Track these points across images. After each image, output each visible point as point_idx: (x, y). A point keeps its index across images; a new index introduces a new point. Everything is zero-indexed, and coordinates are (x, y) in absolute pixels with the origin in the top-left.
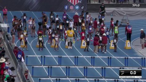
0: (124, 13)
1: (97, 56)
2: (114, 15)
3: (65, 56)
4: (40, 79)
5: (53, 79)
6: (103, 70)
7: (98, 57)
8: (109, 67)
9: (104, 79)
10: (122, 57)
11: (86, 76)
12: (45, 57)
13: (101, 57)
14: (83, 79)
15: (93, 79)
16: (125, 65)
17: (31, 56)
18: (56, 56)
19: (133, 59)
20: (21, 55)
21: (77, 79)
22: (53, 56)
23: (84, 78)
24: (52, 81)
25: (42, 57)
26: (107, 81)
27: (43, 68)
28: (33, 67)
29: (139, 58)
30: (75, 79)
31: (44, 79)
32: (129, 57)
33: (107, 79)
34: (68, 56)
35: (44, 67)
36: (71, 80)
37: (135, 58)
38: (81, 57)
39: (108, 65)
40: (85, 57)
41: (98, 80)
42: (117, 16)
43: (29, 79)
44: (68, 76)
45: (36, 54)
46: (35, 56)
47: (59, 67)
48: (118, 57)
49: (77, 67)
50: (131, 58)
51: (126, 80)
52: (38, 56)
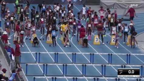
0: (126, 6)
1: (96, 52)
2: (115, 8)
3: (61, 53)
4: (34, 78)
5: (49, 77)
6: (104, 68)
7: (98, 53)
8: (110, 65)
9: (104, 78)
10: (123, 54)
11: (84, 74)
12: (39, 53)
13: (101, 54)
14: (81, 78)
15: (93, 78)
16: (127, 63)
17: (25, 52)
18: (52, 53)
19: (136, 55)
20: (10, 53)
21: (75, 78)
22: (49, 53)
23: (82, 76)
24: (48, 80)
25: (36, 53)
26: (107, 79)
27: (37, 65)
28: (27, 65)
29: (142, 54)
30: (73, 77)
31: (39, 77)
32: (132, 54)
33: (107, 78)
34: (65, 53)
35: (39, 65)
36: (68, 79)
37: (138, 54)
38: (79, 53)
39: (109, 62)
40: (83, 53)
41: (98, 79)
42: (118, 9)
43: (22, 78)
44: (65, 74)
45: (30, 51)
46: (29, 52)
47: (55, 64)
48: (120, 54)
49: (75, 65)
50: (134, 54)
51: (128, 79)
52: (33, 53)
